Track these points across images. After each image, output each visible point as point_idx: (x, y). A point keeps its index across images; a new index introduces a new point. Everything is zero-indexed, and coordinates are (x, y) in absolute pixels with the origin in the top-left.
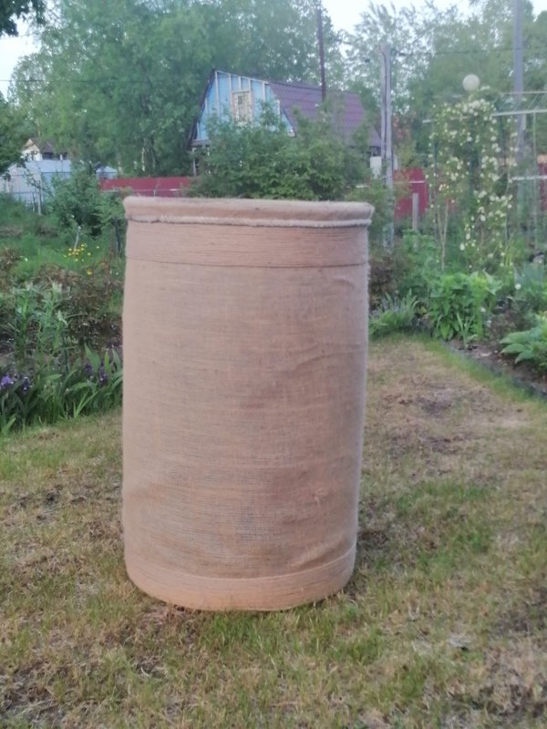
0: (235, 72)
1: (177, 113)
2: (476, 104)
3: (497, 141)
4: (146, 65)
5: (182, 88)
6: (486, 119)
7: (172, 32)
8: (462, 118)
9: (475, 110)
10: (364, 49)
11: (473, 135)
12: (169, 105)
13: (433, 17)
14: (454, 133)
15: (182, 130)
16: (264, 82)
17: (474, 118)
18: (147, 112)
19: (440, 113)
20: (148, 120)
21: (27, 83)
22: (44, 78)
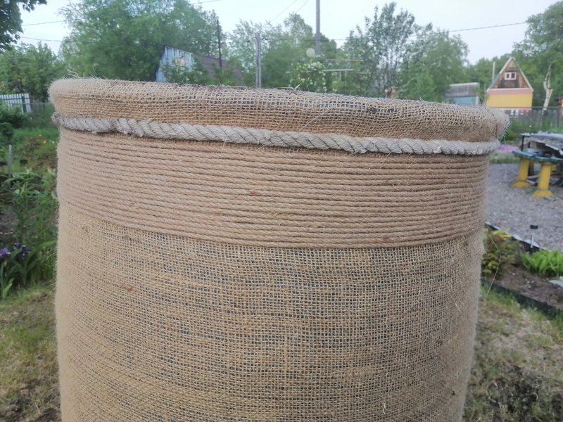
0: (175, 48)
1: (145, 66)
2: (315, 64)
3: (326, 86)
4: (128, 42)
5: (148, 54)
6: (320, 72)
7: (141, 25)
8: (307, 71)
9: (315, 67)
10: (238, 42)
11: (313, 81)
12: (141, 62)
13: (270, 29)
14: (303, 80)
15: (148, 75)
16: (190, 54)
17: (314, 72)
18: (130, 65)
19: (295, 68)
20: (130, 69)
21: (68, 50)
22: (77, 48)
